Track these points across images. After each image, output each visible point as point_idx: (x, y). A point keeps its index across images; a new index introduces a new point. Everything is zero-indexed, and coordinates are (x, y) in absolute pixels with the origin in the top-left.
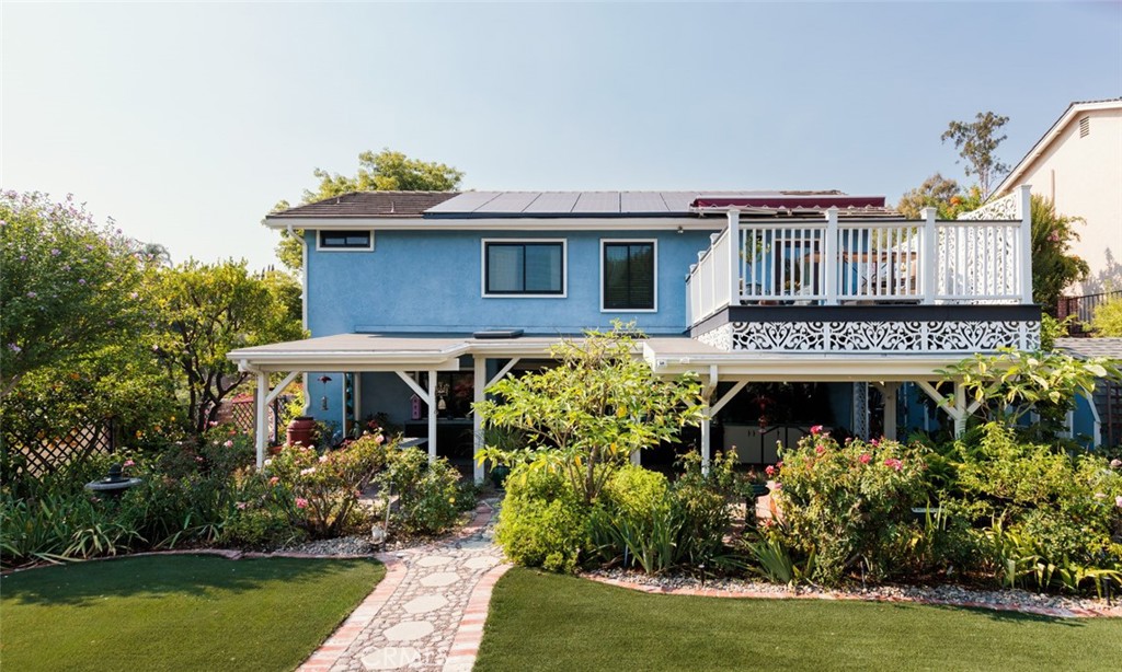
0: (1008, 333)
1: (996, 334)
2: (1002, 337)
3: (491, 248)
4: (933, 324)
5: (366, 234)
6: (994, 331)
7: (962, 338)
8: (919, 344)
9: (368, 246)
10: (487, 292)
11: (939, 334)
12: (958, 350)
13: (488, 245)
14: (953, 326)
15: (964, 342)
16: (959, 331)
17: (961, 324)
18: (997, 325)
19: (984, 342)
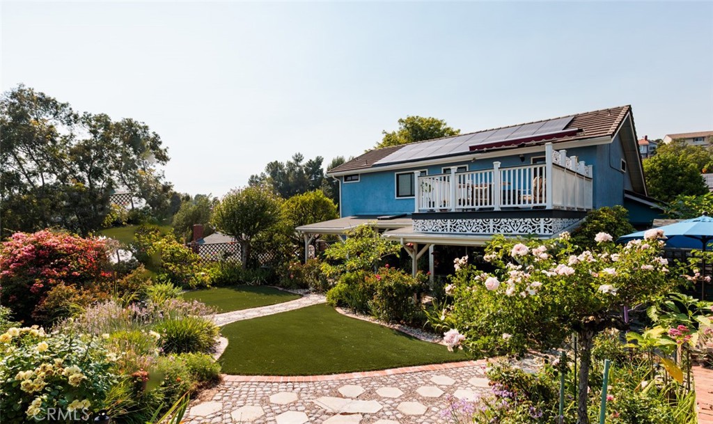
0: (534, 225)
1: (527, 225)
2: (530, 226)
3: (400, 176)
4: (495, 220)
5: (357, 175)
6: (526, 223)
7: (510, 227)
8: (489, 230)
9: (358, 180)
10: (398, 196)
11: (498, 225)
12: (507, 233)
13: (398, 175)
14: (505, 221)
15: (510, 229)
16: (508, 223)
17: (510, 220)
18: (529, 220)
19: (521, 229)
